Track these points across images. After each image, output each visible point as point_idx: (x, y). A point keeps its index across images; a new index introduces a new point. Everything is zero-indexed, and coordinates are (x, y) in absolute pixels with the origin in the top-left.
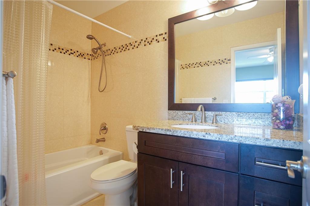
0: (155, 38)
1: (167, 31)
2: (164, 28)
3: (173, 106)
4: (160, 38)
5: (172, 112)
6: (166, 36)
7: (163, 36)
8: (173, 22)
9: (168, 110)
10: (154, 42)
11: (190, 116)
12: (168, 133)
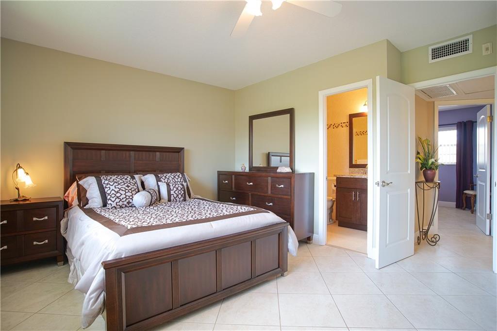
0: (341, 125)
1: (348, 121)
2: (347, 120)
3: (352, 166)
4: (344, 125)
5: (351, 169)
6: (348, 124)
7: (346, 124)
8: (352, 116)
9: (350, 167)
10: (340, 127)
11: (362, 171)
12: (352, 177)
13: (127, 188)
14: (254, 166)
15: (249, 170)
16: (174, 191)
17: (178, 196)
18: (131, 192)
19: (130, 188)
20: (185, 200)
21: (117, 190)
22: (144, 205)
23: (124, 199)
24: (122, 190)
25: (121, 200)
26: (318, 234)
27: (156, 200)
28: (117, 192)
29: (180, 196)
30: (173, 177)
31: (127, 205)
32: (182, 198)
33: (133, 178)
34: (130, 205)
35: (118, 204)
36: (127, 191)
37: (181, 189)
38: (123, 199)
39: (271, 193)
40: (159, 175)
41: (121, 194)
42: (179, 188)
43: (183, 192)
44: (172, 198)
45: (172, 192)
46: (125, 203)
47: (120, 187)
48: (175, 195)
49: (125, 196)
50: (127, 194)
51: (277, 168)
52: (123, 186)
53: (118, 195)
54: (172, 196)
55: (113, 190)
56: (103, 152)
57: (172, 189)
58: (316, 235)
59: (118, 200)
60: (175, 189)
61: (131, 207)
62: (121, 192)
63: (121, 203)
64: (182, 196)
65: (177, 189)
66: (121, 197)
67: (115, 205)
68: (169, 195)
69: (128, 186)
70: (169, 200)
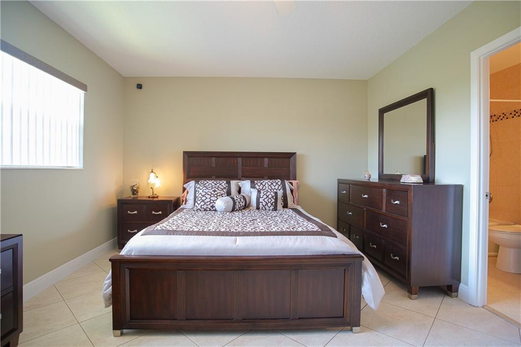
13: (213, 192)
14: (384, 173)
15: (379, 178)
16: (263, 199)
17: (267, 204)
18: (217, 197)
19: (216, 193)
20: (275, 209)
21: (203, 194)
22: (223, 210)
23: (209, 203)
24: (208, 194)
25: (205, 204)
26: (467, 285)
27: (241, 206)
28: (203, 196)
29: (269, 205)
30: (270, 184)
31: (211, 208)
32: (272, 207)
33: (229, 183)
34: (214, 209)
35: (202, 207)
36: (212, 195)
37: (272, 197)
38: (207, 202)
39: (386, 211)
40: (256, 182)
41: (207, 198)
42: (270, 196)
43: (273, 201)
44: (261, 206)
45: (261, 200)
46: (209, 207)
47: (207, 191)
48: (264, 203)
49: (209, 200)
50: (211, 198)
51: (400, 176)
52: (210, 191)
53: (204, 198)
54: (261, 204)
55: (200, 193)
56: (214, 159)
57: (262, 196)
58: (465, 286)
59: (203, 203)
60: (265, 197)
61: (214, 210)
62: (207, 196)
63: (205, 207)
64: (272, 204)
65: (268, 197)
66: (206, 201)
67: (200, 208)
68: (258, 202)
69: (215, 191)
70: (258, 208)
